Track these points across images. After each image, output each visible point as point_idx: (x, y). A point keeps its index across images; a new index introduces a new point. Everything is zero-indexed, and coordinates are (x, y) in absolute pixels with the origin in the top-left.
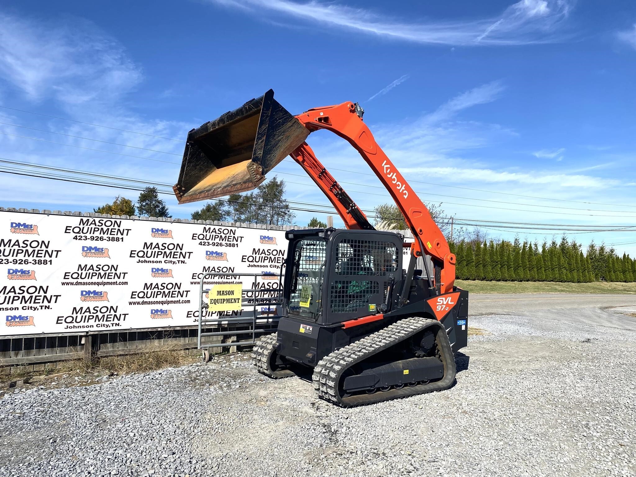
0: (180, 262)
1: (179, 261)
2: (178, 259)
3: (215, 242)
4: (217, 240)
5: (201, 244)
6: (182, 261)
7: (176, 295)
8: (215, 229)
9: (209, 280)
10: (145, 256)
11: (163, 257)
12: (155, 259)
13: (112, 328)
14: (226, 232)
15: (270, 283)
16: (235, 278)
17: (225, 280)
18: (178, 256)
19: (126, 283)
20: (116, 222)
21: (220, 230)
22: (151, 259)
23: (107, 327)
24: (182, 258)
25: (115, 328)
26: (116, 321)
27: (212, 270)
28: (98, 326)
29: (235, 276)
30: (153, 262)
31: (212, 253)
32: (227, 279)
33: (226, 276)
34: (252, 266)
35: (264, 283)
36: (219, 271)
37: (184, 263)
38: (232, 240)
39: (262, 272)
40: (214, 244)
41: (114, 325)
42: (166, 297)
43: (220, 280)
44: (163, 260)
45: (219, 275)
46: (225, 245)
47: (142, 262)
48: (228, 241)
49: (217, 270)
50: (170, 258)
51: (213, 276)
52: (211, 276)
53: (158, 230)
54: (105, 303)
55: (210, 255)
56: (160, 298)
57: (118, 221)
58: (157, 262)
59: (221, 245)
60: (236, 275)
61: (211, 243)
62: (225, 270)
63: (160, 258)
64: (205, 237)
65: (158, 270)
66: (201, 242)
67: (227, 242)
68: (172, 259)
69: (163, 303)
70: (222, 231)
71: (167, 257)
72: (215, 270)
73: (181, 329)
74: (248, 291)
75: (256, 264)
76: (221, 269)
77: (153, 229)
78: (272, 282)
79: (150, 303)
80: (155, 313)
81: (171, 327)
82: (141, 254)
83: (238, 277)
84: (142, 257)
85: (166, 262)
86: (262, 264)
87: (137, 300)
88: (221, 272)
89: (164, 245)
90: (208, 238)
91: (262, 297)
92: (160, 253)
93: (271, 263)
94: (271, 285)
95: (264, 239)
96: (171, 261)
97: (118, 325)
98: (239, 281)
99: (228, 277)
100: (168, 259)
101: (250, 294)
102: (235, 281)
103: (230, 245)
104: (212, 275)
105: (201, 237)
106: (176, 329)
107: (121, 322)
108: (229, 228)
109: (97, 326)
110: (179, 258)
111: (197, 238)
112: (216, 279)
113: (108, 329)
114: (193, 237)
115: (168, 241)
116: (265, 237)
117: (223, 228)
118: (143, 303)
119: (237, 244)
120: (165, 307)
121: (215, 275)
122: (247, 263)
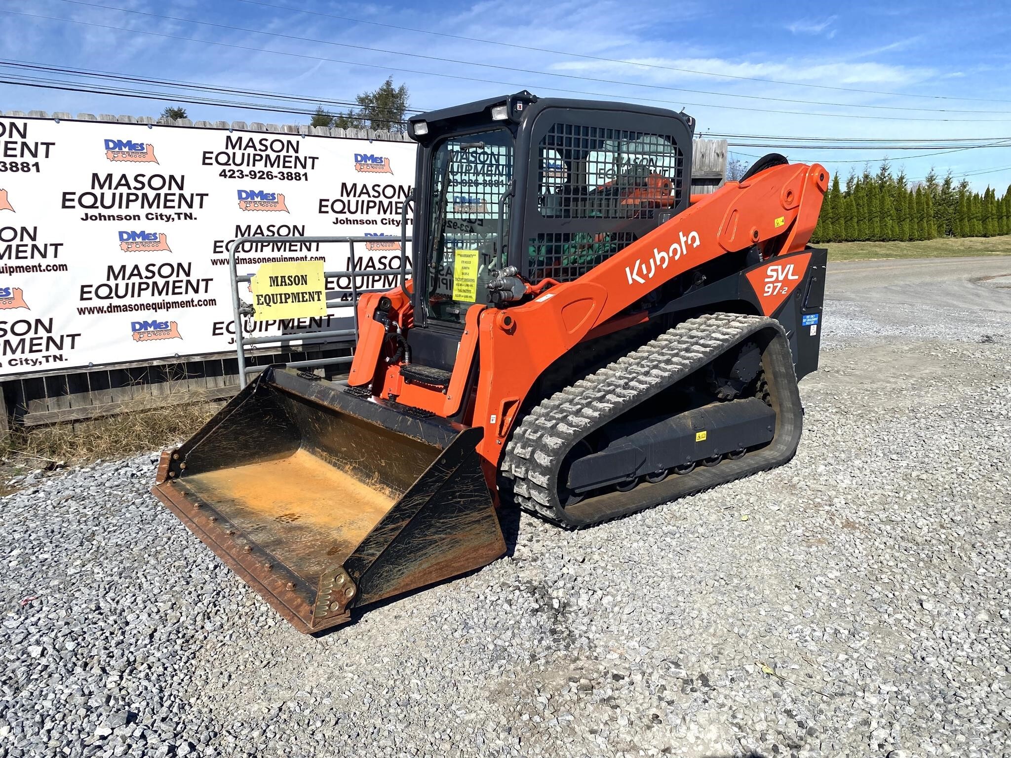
0: (182, 216)
1: (179, 214)
2: (179, 211)
3: (256, 169)
4: (260, 166)
5: (225, 176)
6: (186, 215)
7: (183, 290)
8: (251, 140)
9: (253, 255)
10: (98, 204)
11: (143, 207)
12: (124, 212)
13: (45, 366)
14: (277, 146)
15: (385, 258)
16: (309, 250)
17: (288, 254)
18: (176, 204)
19: (63, 267)
20: (13, 125)
21: (263, 142)
22: (115, 211)
23: (35, 364)
24: (184, 208)
25: (53, 365)
26: (53, 350)
27: (256, 233)
28: (13, 363)
29: (306, 243)
30: (120, 218)
31: (251, 194)
32: (290, 250)
33: (288, 244)
34: (342, 222)
35: (371, 259)
36: (271, 234)
37: (191, 218)
38: (292, 164)
39: (366, 234)
40: (253, 175)
41: (51, 359)
42: (160, 293)
43: (276, 254)
44: (142, 213)
45: (273, 242)
46: (279, 176)
47: (94, 218)
48: (284, 167)
49: (266, 232)
50: (158, 207)
51: (259, 244)
52: (254, 244)
53: (119, 144)
54: (21, 314)
55: (247, 198)
56: (147, 297)
57: (20, 123)
58: (128, 218)
59: (270, 176)
60: (311, 242)
61: (246, 172)
62: (284, 231)
63: (135, 208)
64: (231, 159)
65: (133, 235)
66: (224, 171)
67: (281, 169)
68: (162, 210)
69: (156, 307)
70: (268, 144)
71: (150, 206)
72: (262, 233)
73: (203, 360)
74: (339, 276)
75: (351, 217)
76: (275, 229)
77: (107, 142)
78: (390, 254)
79: (126, 308)
80: (140, 329)
81: (180, 357)
82: (88, 200)
83: (314, 245)
84: (92, 207)
85: (150, 217)
86: (365, 217)
87: (96, 303)
88: (276, 235)
89: (140, 178)
90: (238, 161)
91: (370, 288)
92: (132, 197)
93: (382, 215)
94: (386, 261)
95: (362, 161)
96: (161, 215)
97: (61, 359)
98: (318, 255)
99: (293, 248)
100: (154, 210)
101: (344, 282)
102: (309, 255)
103: (290, 177)
104: (257, 242)
105: (223, 159)
106: (193, 360)
107: (66, 351)
108: (285, 139)
109: (10, 362)
110: (179, 207)
111: (213, 161)
112: (268, 252)
113: (38, 367)
114: (205, 158)
115: (148, 169)
116: (365, 158)
117: (271, 137)
118: (112, 309)
119: (305, 175)
120: (161, 316)
121: (264, 243)
122: (332, 216)
